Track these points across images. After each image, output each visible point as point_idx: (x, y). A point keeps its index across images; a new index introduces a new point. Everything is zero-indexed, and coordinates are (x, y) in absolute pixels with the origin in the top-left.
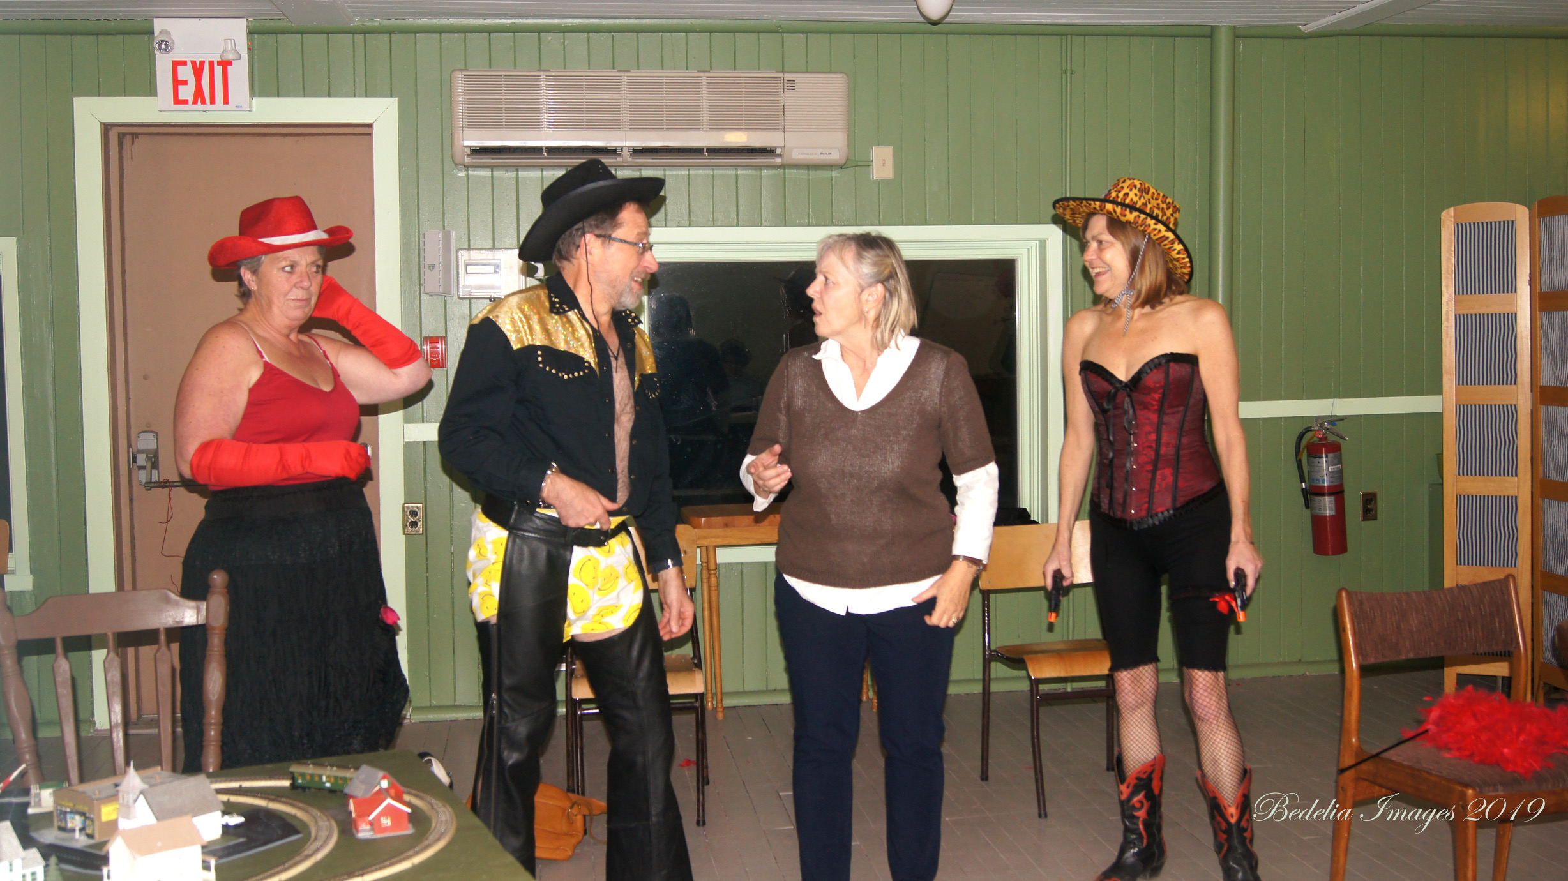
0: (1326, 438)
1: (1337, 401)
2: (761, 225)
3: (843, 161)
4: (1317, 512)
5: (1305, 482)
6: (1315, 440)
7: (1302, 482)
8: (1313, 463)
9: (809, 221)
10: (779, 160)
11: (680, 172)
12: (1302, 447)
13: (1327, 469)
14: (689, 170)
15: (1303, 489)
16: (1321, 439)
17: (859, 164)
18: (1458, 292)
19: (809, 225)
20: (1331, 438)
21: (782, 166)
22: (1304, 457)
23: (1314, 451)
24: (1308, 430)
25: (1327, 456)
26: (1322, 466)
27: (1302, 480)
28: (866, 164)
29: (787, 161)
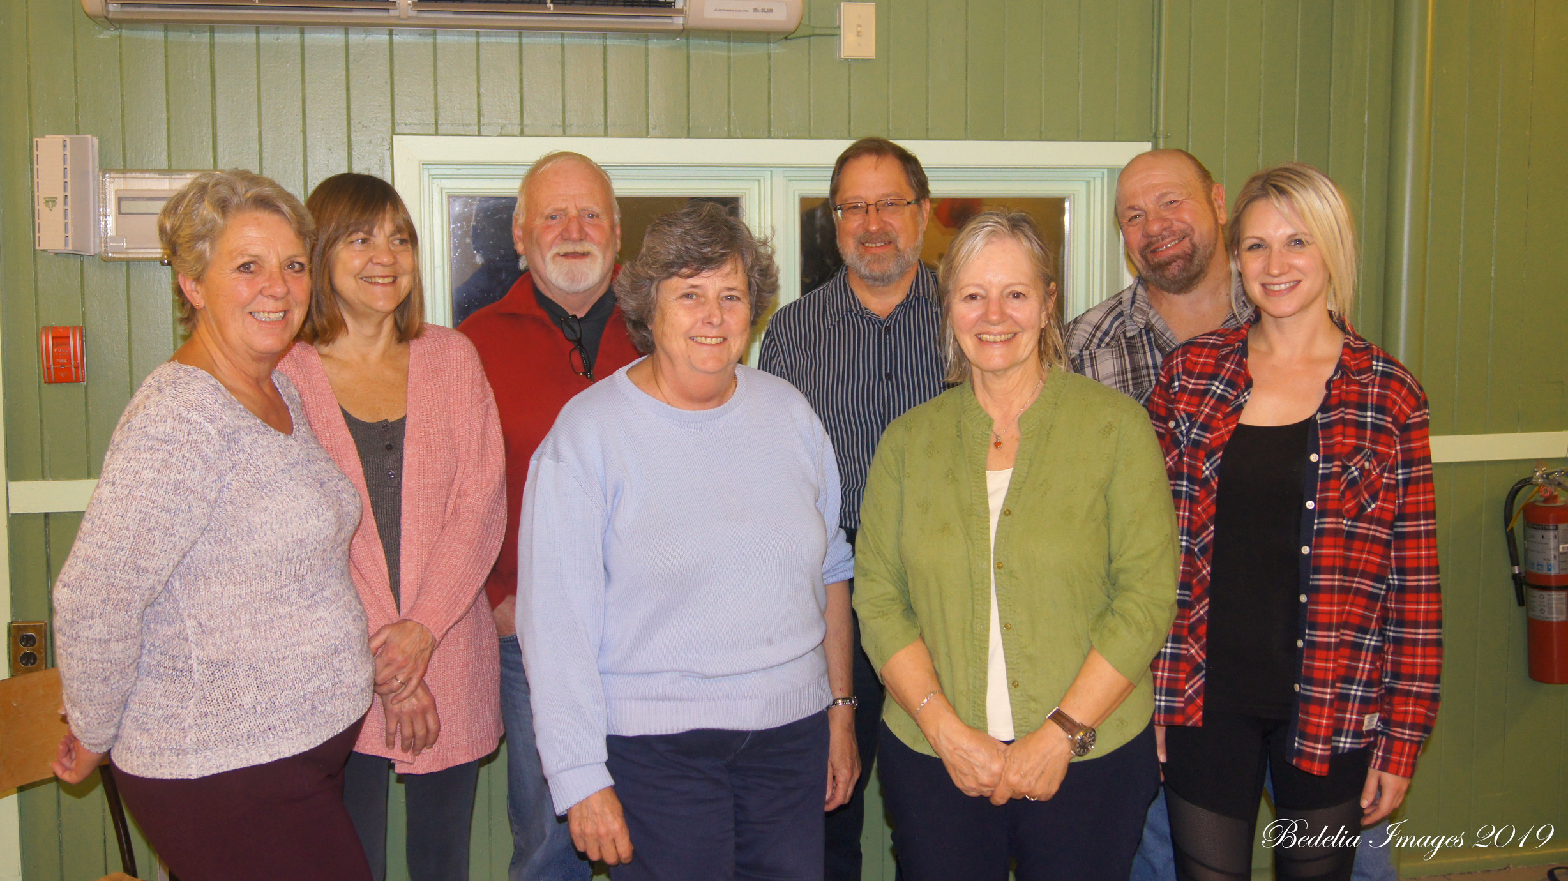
0: (1553, 498)
2: (647, 135)
3: (792, 26)
4: (1537, 614)
5: (1518, 565)
6: (1538, 499)
7: (1513, 564)
8: (1533, 537)
9: (729, 128)
10: (679, 21)
11: (505, 40)
12: (1515, 512)
13: (1557, 548)
14: (520, 35)
15: (1514, 574)
16: (1546, 500)
17: (818, 31)
19: (729, 137)
20: (1564, 498)
21: (686, 33)
22: (1518, 524)
23: (1536, 518)
24: (1526, 482)
25: (1556, 528)
26: (1548, 543)
27: (1514, 561)
28: (830, 32)
29: (693, 23)
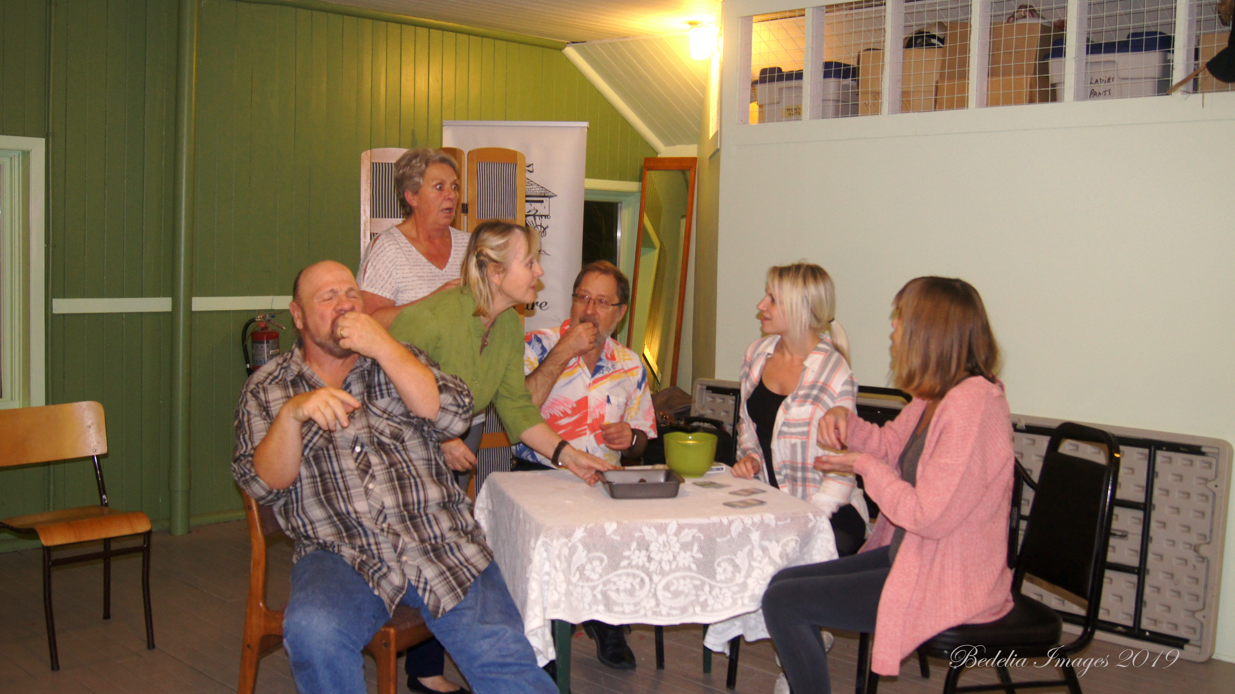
0: (266, 328)
1: (276, 298)
5: (249, 363)
6: (259, 329)
7: (247, 363)
8: (257, 348)
12: (247, 336)
13: (268, 353)
15: (247, 369)
16: (263, 329)
18: (373, 215)
20: (271, 328)
22: (249, 343)
23: (258, 338)
24: (253, 321)
25: (268, 342)
26: (264, 350)
27: (247, 362)
